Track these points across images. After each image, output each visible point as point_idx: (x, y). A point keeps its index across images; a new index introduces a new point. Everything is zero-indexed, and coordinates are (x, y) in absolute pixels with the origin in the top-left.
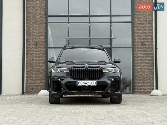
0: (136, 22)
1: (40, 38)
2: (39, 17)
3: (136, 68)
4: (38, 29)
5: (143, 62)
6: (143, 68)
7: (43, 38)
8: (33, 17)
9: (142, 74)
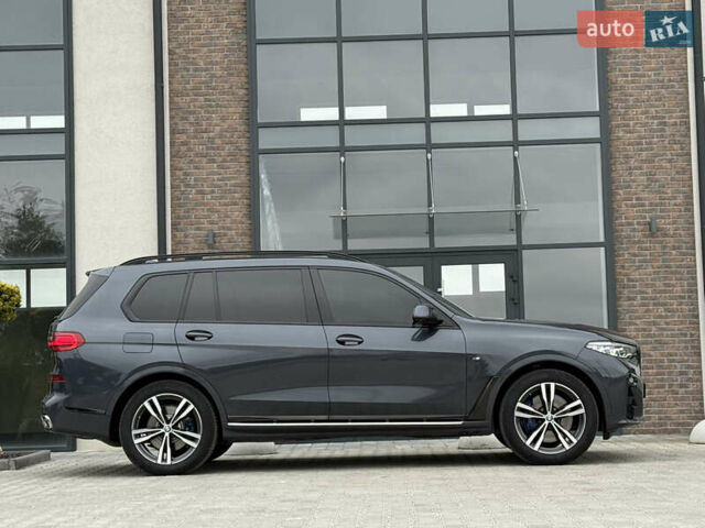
0: (619, 138)
1: (228, 217)
2: (222, 131)
3: (625, 330)
4: (218, 180)
5: (655, 305)
6: (654, 328)
7: (241, 215)
8: (196, 131)
9: (652, 353)
